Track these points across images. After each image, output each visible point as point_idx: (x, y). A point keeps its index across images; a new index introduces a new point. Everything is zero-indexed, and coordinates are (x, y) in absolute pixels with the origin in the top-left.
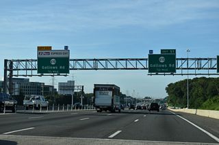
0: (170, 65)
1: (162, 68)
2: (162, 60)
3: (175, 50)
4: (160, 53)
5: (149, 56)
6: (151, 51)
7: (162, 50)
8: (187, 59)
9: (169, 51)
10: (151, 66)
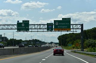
0: (27, 27)
1: (23, 29)
2: (23, 25)
3: (29, 21)
4: (22, 22)
5: (17, 23)
6: (18, 21)
7: (23, 21)
8: (35, 25)
9: (26, 21)
10: (18, 28)
